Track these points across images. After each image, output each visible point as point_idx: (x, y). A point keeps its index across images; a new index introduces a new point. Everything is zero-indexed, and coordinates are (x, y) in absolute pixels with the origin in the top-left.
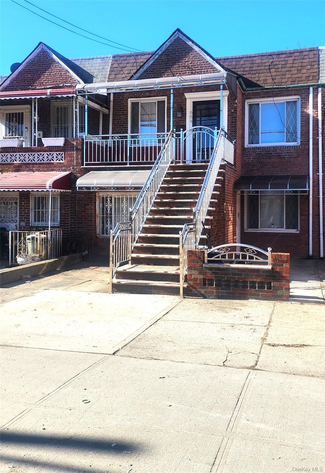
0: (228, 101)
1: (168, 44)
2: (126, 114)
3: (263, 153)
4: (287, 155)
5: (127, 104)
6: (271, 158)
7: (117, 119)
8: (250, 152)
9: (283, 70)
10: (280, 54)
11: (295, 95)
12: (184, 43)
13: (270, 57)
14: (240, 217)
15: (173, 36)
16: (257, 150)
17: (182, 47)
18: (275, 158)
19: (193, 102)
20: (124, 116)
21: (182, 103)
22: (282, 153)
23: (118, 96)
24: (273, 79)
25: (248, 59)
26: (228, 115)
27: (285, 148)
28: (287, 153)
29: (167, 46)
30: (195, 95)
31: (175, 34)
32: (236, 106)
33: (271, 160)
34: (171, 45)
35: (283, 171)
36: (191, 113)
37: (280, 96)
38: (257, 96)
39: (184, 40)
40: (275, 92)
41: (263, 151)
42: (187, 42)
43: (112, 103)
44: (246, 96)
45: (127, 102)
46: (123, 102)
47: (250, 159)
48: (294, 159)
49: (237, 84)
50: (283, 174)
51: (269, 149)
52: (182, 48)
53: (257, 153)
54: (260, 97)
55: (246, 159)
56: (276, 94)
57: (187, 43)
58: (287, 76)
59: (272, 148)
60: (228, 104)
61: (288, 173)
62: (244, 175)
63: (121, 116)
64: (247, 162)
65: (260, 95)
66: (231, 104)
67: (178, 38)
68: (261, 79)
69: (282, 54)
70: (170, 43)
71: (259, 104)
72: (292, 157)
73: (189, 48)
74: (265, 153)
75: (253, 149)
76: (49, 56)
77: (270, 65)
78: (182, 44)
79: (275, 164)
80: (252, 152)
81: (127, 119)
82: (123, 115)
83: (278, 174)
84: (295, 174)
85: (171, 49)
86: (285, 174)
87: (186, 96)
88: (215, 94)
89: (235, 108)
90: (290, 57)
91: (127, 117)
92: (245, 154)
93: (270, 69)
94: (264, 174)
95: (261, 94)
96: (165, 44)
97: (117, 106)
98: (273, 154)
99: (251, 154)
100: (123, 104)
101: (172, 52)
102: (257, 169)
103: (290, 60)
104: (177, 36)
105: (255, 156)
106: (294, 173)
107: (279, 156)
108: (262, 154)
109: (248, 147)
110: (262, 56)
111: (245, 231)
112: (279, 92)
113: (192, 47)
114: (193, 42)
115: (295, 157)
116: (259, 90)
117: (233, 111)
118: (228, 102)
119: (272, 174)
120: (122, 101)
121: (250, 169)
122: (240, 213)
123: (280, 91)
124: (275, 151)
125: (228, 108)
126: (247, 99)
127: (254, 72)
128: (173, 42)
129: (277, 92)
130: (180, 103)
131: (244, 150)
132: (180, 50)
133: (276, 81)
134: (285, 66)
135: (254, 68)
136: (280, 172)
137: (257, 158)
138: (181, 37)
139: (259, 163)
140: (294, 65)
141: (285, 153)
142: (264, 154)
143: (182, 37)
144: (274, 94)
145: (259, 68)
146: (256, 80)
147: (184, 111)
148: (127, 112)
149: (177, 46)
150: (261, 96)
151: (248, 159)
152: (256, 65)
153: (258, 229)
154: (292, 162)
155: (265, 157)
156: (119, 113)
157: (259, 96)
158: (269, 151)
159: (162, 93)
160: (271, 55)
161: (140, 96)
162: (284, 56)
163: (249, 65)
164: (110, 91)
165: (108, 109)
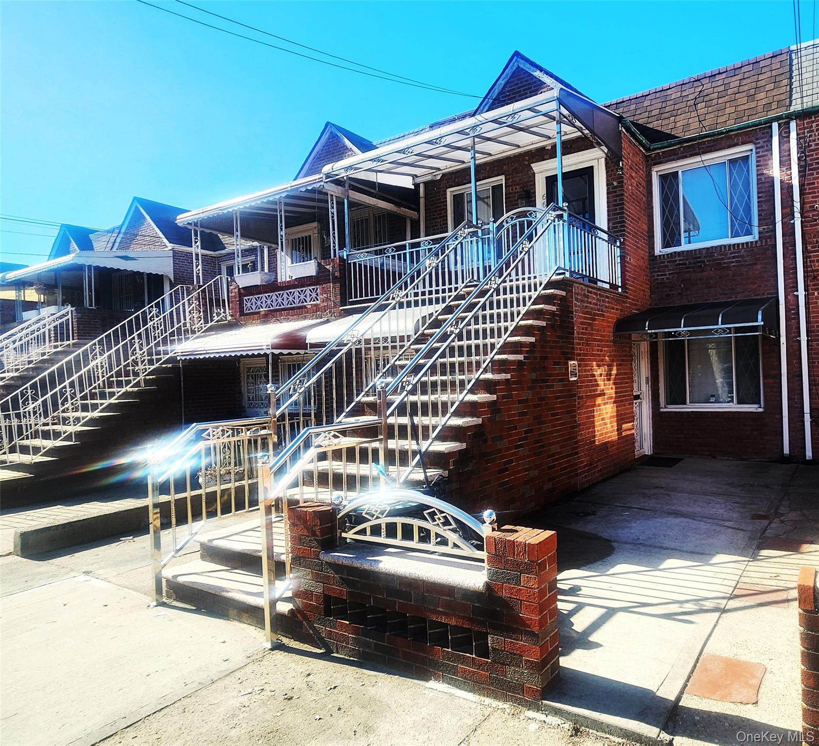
0: (606, 166)
1: (502, 82)
2: (444, 216)
3: (687, 262)
4: (733, 262)
5: (446, 198)
6: (703, 271)
7: (432, 227)
8: (664, 262)
9: (720, 101)
10: (715, 75)
11: (744, 143)
12: (528, 76)
13: (696, 84)
14: (650, 384)
15: (510, 67)
16: (677, 258)
17: (524, 83)
18: (711, 270)
19: (546, 177)
20: (442, 219)
21: (528, 182)
22: (723, 259)
23: (432, 186)
24: (700, 121)
25: (658, 95)
26: (608, 193)
27: (730, 249)
28: (734, 257)
29: (501, 88)
30: (550, 165)
31: (512, 63)
32: (621, 173)
33: (704, 274)
34: (507, 83)
35: (725, 294)
36: (544, 198)
37: (716, 150)
38: (672, 157)
39: (527, 70)
40: (705, 144)
41: (687, 259)
42: (532, 73)
43: (422, 201)
44: (652, 160)
45: (446, 194)
46: (439, 196)
47: (665, 275)
48: (748, 268)
49: (620, 132)
50: (728, 298)
51: (699, 254)
52: (524, 86)
53: (678, 262)
54: (679, 158)
55: (658, 276)
56: (708, 147)
57: (532, 75)
58: (728, 111)
59: (704, 252)
60: (607, 173)
61: (736, 297)
62: (656, 307)
63: (437, 220)
64: (659, 281)
65: (678, 154)
66: (612, 171)
67: (517, 69)
68: (678, 124)
69: (720, 73)
70: (506, 80)
71: (678, 172)
72: (742, 265)
73: (535, 82)
74: (692, 261)
75: (670, 256)
76: (340, 141)
77: (696, 98)
78: (525, 78)
79: (712, 281)
80: (668, 262)
81: (447, 223)
82: (440, 218)
83: (718, 299)
84: (751, 296)
85: (508, 91)
86: (731, 298)
87: (534, 169)
88: (583, 157)
89: (619, 178)
90: (735, 75)
91: (447, 220)
92: (655, 268)
93: (695, 105)
94: (692, 301)
95: (679, 152)
96: (497, 84)
97: (432, 205)
98: (707, 261)
99: (667, 266)
100: (440, 199)
101: (509, 95)
102: (678, 293)
103: (734, 82)
104: (516, 64)
105: (673, 270)
106: (748, 296)
107: (719, 266)
108: (686, 264)
109: (661, 254)
110: (682, 85)
111: (662, 410)
112: (711, 144)
113: (541, 79)
114: (541, 69)
115: (749, 265)
116: (675, 146)
117: (615, 184)
118: (606, 169)
119: (706, 300)
120: (437, 195)
121: (667, 295)
122: (650, 378)
123: (714, 141)
124: (710, 256)
125: (607, 180)
126: (655, 164)
127: (667, 115)
128: (510, 77)
129: (708, 143)
130: (525, 182)
131: (653, 260)
132: (522, 89)
133: (706, 123)
134: (724, 93)
135: (667, 109)
136: (722, 296)
137: (678, 273)
138: (522, 66)
139: (682, 281)
140: (741, 89)
141: (729, 258)
142: (690, 263)
143: (524, 65)
144: (703, 148)
145: (677, 107)
146: (670, 127)
147: (532, 197)
148: (446, 212)
149: (517, 84)
150: (680, 155)
151: (662, 275)
152: (672, 102)
153: (685, 406)
154: (743, 274)
155: (691, 270)
156: (434, 215)
157: (675, 157)
158: (700, 257)
159: (497, 170)
160: (699, 80)
161: (464, 182)
162: (724, 76)
163: (659, 106)
164: (418, 180)
165: (418, 210)
